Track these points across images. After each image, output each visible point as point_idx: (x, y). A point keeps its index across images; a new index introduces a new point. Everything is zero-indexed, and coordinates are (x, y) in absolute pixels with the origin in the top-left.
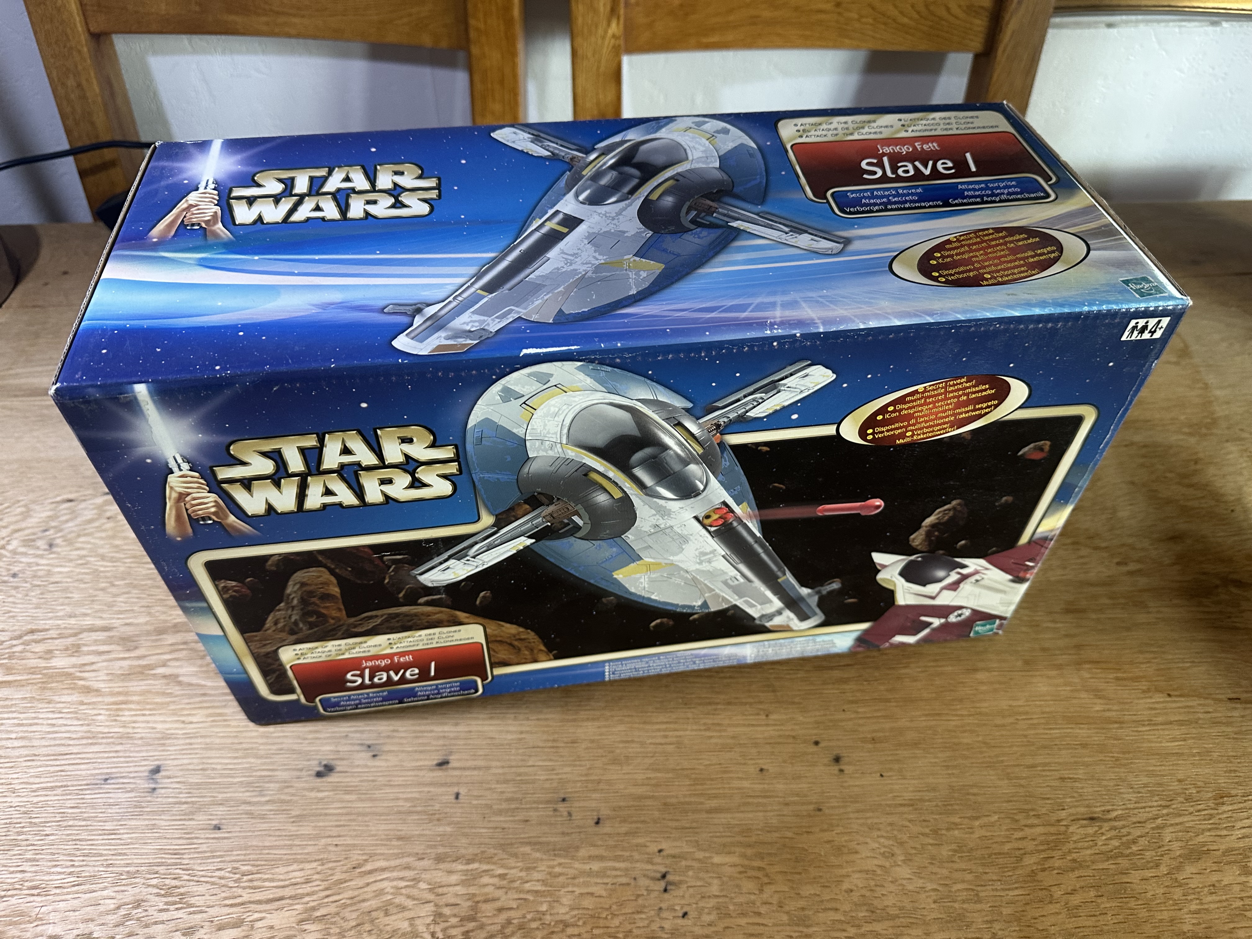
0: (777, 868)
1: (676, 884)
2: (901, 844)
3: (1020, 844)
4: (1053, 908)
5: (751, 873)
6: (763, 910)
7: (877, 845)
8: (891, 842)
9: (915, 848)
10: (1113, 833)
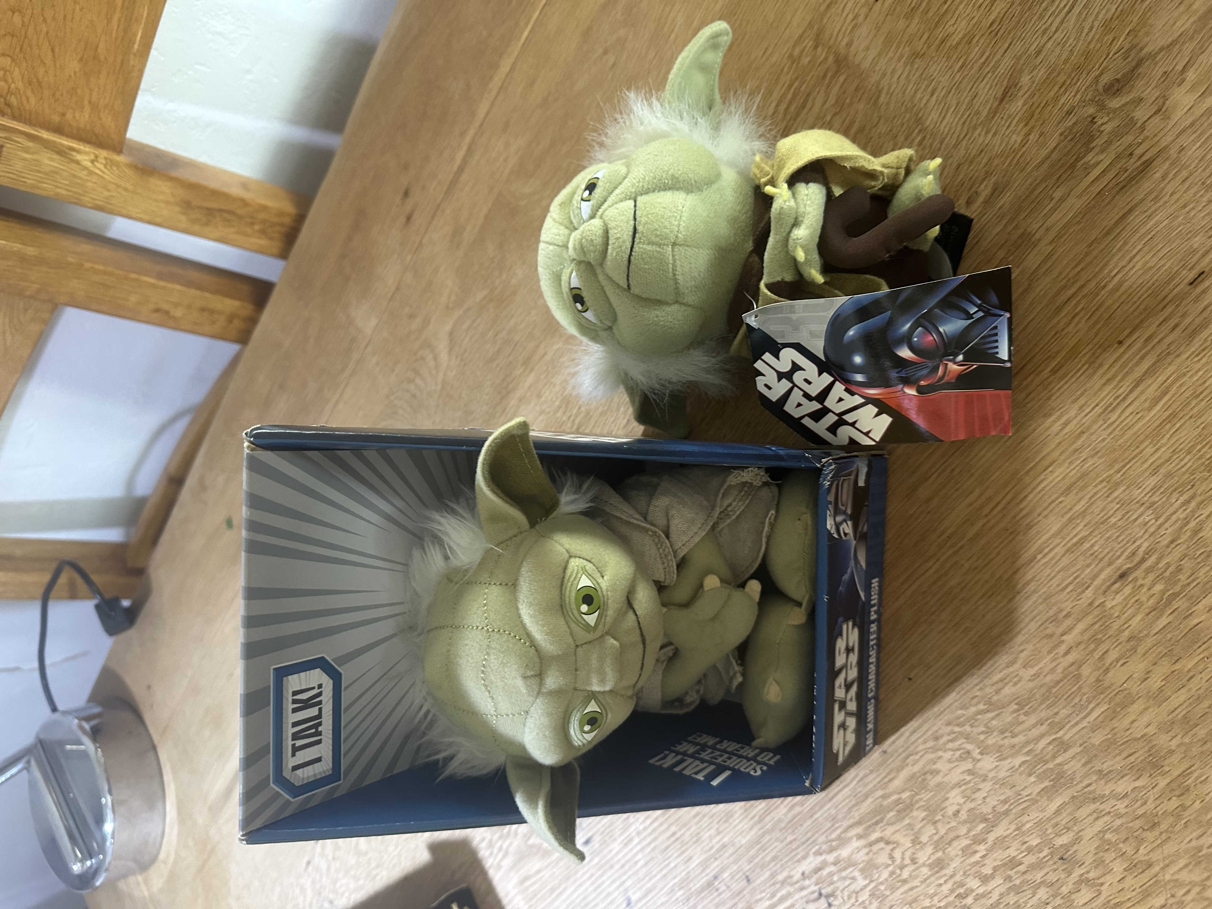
0: (890, 830)
1: (832, 895)
2: (967, 737)
3: (1071, 658)
4: (1138, 706)
5: (875, 848)
6: (905, 874)
7: (951, 753)
8: (959, 743)
9: (983, 733)
10: (1151, 577)
